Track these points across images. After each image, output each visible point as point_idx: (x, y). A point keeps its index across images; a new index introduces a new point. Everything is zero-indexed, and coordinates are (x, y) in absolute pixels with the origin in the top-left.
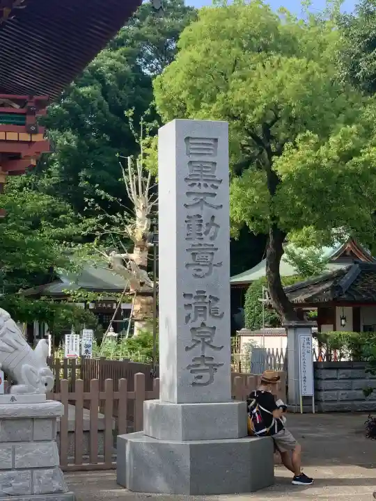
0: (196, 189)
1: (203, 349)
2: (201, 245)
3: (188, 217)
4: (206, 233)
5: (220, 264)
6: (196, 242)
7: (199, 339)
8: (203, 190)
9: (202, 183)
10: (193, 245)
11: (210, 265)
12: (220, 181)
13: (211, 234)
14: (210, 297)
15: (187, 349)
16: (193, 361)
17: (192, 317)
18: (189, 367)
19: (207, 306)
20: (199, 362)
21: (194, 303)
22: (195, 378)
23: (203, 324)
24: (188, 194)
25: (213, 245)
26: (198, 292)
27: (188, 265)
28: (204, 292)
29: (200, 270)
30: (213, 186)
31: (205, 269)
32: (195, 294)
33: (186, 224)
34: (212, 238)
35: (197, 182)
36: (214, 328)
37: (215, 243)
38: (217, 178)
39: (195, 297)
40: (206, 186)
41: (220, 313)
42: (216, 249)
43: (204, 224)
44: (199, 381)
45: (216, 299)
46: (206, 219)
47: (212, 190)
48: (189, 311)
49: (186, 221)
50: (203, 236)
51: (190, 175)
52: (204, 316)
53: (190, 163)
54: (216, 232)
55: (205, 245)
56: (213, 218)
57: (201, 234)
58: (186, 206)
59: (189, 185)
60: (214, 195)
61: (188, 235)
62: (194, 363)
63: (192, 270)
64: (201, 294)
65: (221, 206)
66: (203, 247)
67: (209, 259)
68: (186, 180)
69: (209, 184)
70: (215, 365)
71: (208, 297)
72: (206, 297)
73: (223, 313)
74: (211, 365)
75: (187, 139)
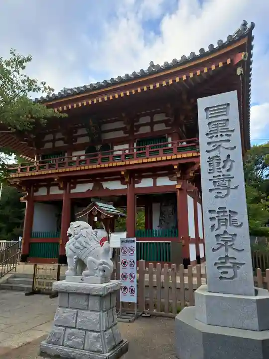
0: (214, 139)
1: (227, 250)
2: (220, 176)
3: (209, 158)
4: (223, 167)
5: (236, 188)
6: (216, 174)
7: (223, 243)
8: (220, 138)
9: (219, 134)
10: (214, 177)
11: (228, 188)
12: (233, 131)
13: (228, 167)
14: (230, 211)
15: (214, 250)
16: (219, 259)
17: (216, 227)
18: (216, 264)
19: (228, 218)
20: (224, 261)
21: (217, 217)
22: (221, 273)
23: (225, 232)
24: (209, 143)
25: (229, 175)
26: (219, 209)
27: (211, 191)
28: (225, 208)
29: (220, 193)
30: (227, 135)
31: (225, 192)
32: (217, 210)
33: (208, 163)
34: (228, 170)
35: (215, 135)
36: (235, 235)
37: (231, 173)
38: (230, 129)
39: (218, 212)
40: (221, 135)
41: (239, 224)
42: (233, 177)
43: (221, 161)
44: (224, 275)
45: (235, 213)
46: (223, 157)
47: (228, 138)
48: (212, 223)
49: (208, 161)
50: (222, 169)
51: (209, 131)
52: (226, 225)
53: (209, 123)
54: (231, 166)
55: (223, 175)
56: (228, 156)
57: (220, 168)
58: (208, 151)
59: (209, 138)
60: (229, 140)
61: (210, 170)
62: (219, 261)
63: (214, 194)
64: (222, 210)
65: (235, 147)
66: (222, 177)
67: (227, 185)
68: (207, 134)
69: (224, 134)
70: (238, 264)
71: (228, 212)
72: (226, 212)
73: (242, 224)
74: (234, 264)
75: (207, 109)
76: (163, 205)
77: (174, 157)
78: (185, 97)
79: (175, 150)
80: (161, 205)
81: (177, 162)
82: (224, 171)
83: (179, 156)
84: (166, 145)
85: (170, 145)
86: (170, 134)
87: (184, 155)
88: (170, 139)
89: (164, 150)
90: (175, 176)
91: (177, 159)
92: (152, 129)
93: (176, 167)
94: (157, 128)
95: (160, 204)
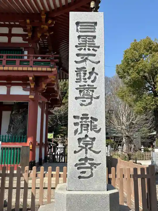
0: (82, 52)
1: (86, 153)
2: (85, 85)
3: (77, 68)
4: (89, 78)
5: (98, 98)
6: (82, 83)
7: (84, 146)
8: (87, 52)
9: (87, 48)
10: (80, 86)
11: (91, 98)
12: (98, 47)
13: (92, 78)
14: (92, 118)
15: (75, 152)
16: (80, 160)
17: (79, 131)
18: (76, 165)
19: (89, 124)
20: (83, 162)
21: (80, 122)
22: (81, 173)
23: (86, 136)
24: (78, 55)
25: (93, 86)
26: (83, 115)
27: (76, 98)
28: (88, 115)
29: (85, 101)
30: (93, 49)
31: (89, 100)
32: (81, 116)
33: (76, 73)
34: (93, 81)
35: (84, 48)
36: (94, 138)
37: (95, 84)
38: (96, 45)
39: (82, 118)
40: (89, 50)
41: (98, 129)
42: (96, 88)
43: (87, 73)
45: (96, 120)
46: (89, 69)
47: (94, 52)
48: (76, 127)
49: (76, 71)
50: (87, 80)
51: (79, 44)
52: (87, 130)
53: (79, 37)
54: (95, 78)
55: (88, 85)
56: (93, 69)
57: (86, 79)
58: (76, 62)
59: (78, 50)
60: (94, 55)
61: (77, 79)
62: (80, 162)
63: (79, 101)
64: (85, 116)
65: (99, 62)
66: (87, 87)
67: (91, 94)
68: (76, 46)
69: (91, 48)
70: (95, 164)
71: (90, 118)
72: (88, 118)
73: (100, 129)
74: (92, 164)
75: (77, 24)
76: (13, 112)
77: (30, 69)
78: (44, 17)
79: (31, 63)
80: (12, 112)
81: (32, 74)
82: (89, 82)
83: (35, 69)
84: (22, 57)
85: (26, 58)
86: (27, 48)
87: (40, 69)
88: (26, 53)
89: (20, 61)
90: (29, 87)
91: (33, 71)
92: (9, 40)
93: (31, 78)
94: (14, 40)
95: (10, 112)
